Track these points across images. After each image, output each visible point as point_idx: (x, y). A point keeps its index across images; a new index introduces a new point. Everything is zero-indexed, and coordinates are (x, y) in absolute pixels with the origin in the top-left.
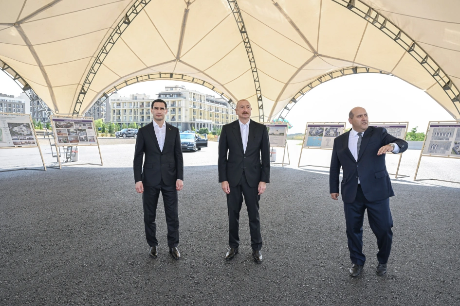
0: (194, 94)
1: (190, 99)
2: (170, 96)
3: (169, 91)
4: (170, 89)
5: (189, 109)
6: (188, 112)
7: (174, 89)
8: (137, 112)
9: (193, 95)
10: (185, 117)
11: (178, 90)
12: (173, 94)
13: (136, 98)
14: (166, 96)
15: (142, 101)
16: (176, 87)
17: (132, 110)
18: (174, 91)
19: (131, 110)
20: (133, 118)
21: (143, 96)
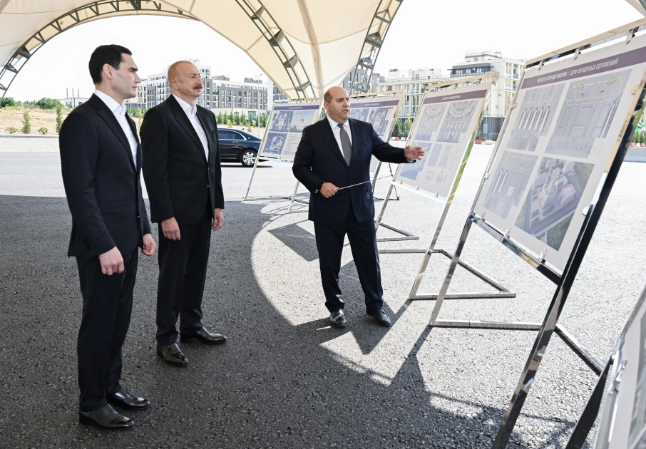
0: (516, 66)
1: (506, 75)
2: (472, 72)
3: (472, 62)
4: (473, 58)
5: (504, 94)
6: (503, 99)
7: (480, 58)
8: (416, 100)
9: (513, 68)
10: (497, 107)
11: (486, 60)
12: (476, 68)
13: (417, 77)
14: (464, 72)
15: (426, 82)
16: (483, 56)
17: (410, 97)
18: (480, 61)
19: (408, 97)
20: (410, 110)
21: (429, 73)
